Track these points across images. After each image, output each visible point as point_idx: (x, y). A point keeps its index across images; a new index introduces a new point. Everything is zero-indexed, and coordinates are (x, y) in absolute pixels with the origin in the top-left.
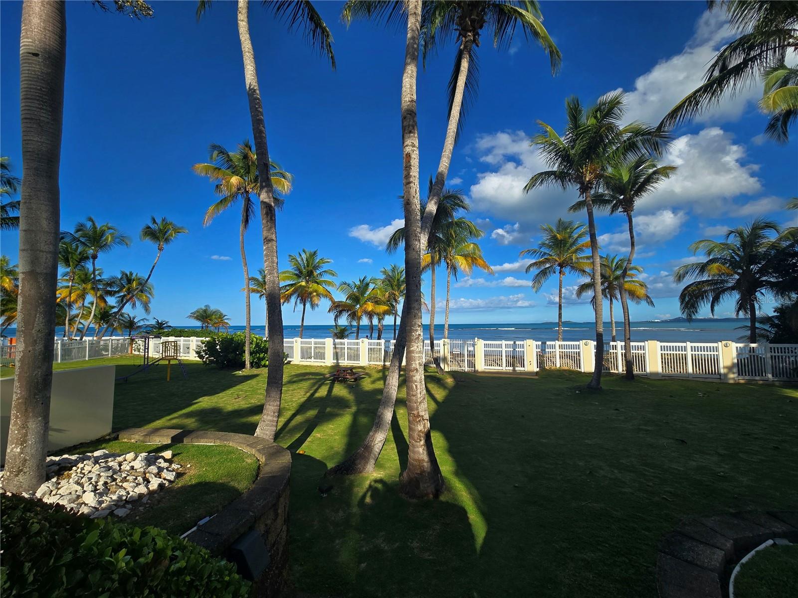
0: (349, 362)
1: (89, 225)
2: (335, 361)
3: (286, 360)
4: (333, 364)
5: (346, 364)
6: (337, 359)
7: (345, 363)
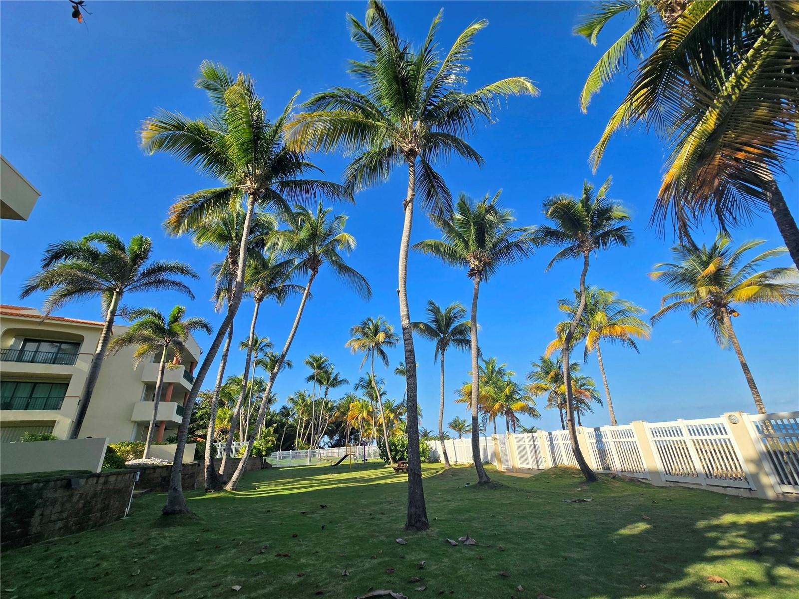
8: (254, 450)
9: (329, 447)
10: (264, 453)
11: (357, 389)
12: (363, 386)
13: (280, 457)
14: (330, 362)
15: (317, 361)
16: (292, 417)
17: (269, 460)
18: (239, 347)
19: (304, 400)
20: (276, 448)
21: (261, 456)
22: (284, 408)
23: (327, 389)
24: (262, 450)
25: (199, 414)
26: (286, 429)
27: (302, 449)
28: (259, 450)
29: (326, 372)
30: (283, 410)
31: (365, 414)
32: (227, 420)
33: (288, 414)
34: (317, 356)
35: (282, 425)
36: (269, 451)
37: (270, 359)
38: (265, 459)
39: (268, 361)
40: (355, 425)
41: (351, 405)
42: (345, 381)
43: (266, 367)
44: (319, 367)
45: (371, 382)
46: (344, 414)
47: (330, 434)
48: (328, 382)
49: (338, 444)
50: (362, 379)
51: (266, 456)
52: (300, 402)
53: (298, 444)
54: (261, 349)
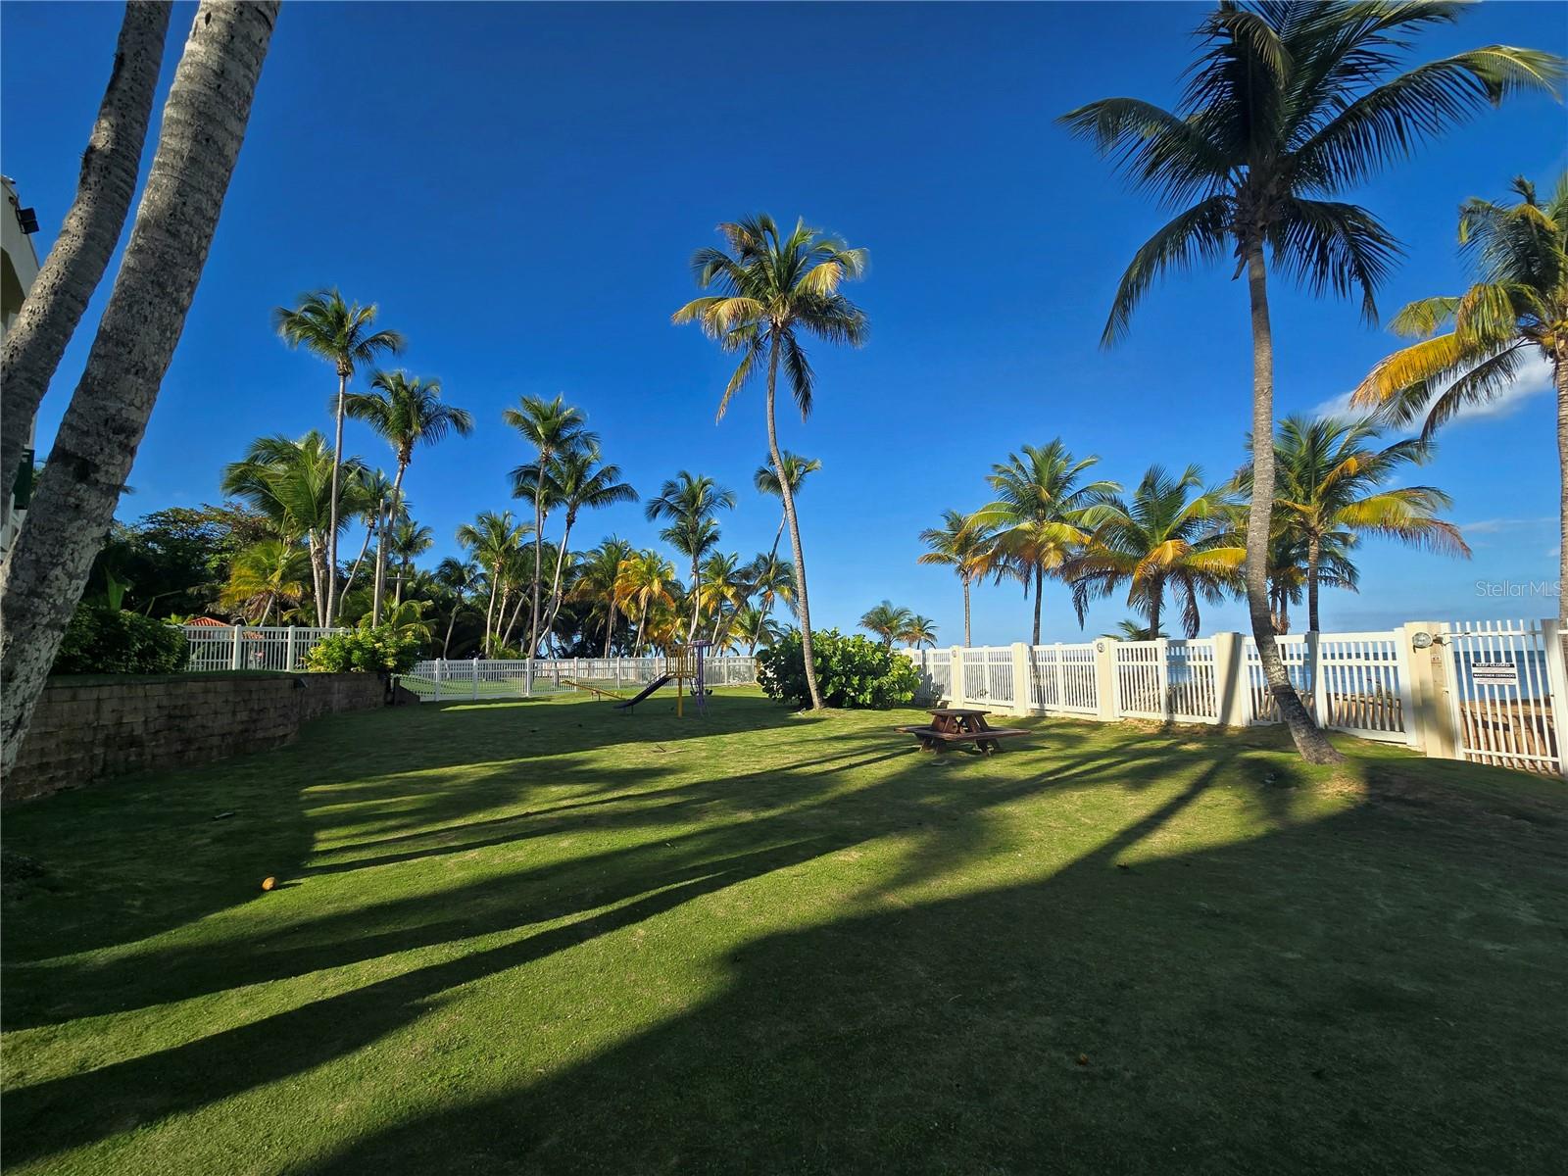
0: (1069, 708)
1: (681, 482)
2: (1036, 706)
3: (939, 699)
4: (1030, 714)
5: (1061, 715)
6: (1041, 699)
7: (1060, 709)
8: (357, 654)
9: (560, 656)
10: (391, 663)
11: (655, 515)
12: (672, 508)
13: (443, 676)
14: (584, 429)
15: (546, 419)
16: (470, 586)
17: (408, 682)
18: (276, 327)
19: (503, 538)
20: (431, 651)
21: (384, 671)
22: (449, 564)
23: (574, 507)
24: (385, 655)
25: (214, 564)
26: (457, 614)
27: (503, 656)
28: (374, 651)
29: (571, 459)
30: (447, 570)
31: (656, 587)
32: (278, 574)
33: (461, 580)
34: (545, 403)
35: (447, 604)
36: (407, 658)
37: (396, 395)
38: (397, 680)
39: (391, 402)
40: (630, 611)
41: (623, 565)
42: (626, 492)
43: (386, 422)
44: (553, 438)
45: (695, 498)
46: (600, 585)
47: (564, 628)
48: (577, 486)
49: (580, 652)
50: (671, 488)
51: (397, 670)
52: (495, 542)
53: (492, 645)
54: (361, 349)
